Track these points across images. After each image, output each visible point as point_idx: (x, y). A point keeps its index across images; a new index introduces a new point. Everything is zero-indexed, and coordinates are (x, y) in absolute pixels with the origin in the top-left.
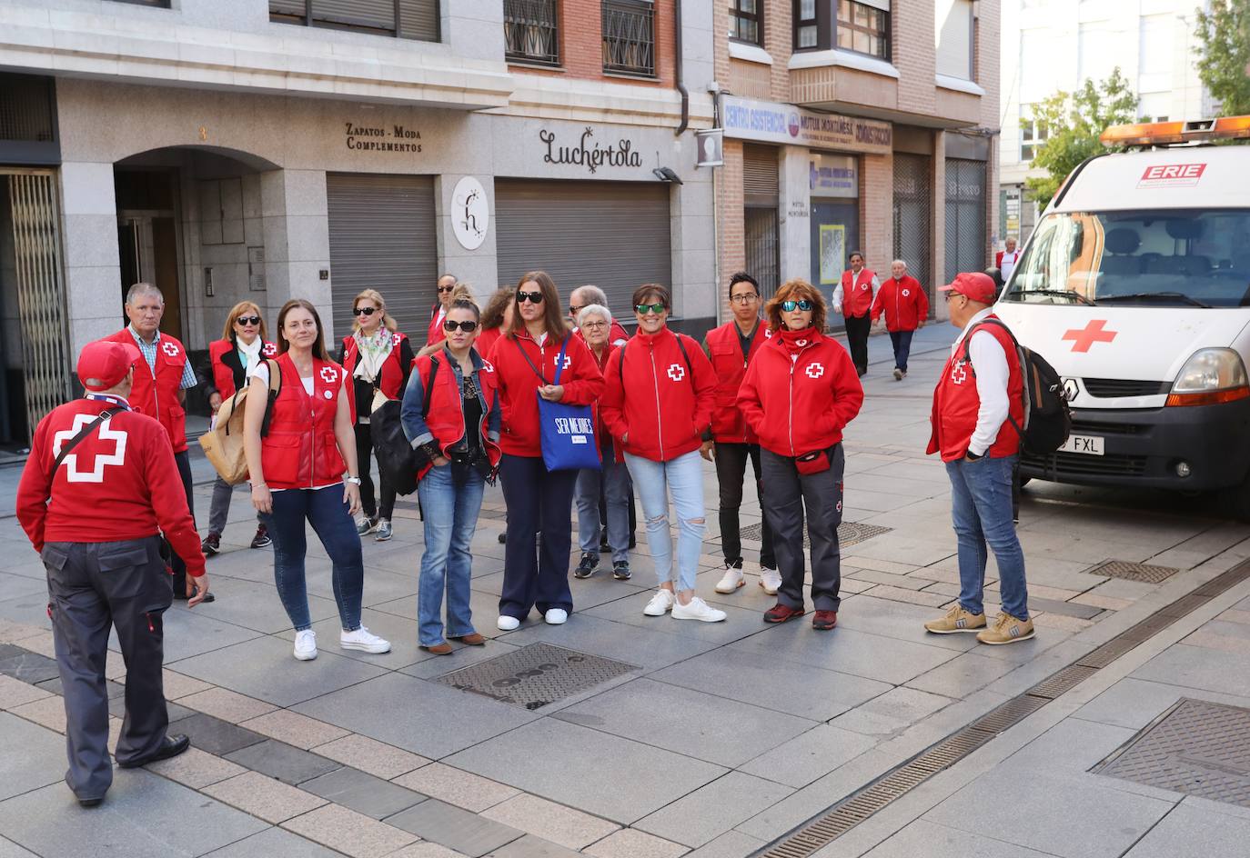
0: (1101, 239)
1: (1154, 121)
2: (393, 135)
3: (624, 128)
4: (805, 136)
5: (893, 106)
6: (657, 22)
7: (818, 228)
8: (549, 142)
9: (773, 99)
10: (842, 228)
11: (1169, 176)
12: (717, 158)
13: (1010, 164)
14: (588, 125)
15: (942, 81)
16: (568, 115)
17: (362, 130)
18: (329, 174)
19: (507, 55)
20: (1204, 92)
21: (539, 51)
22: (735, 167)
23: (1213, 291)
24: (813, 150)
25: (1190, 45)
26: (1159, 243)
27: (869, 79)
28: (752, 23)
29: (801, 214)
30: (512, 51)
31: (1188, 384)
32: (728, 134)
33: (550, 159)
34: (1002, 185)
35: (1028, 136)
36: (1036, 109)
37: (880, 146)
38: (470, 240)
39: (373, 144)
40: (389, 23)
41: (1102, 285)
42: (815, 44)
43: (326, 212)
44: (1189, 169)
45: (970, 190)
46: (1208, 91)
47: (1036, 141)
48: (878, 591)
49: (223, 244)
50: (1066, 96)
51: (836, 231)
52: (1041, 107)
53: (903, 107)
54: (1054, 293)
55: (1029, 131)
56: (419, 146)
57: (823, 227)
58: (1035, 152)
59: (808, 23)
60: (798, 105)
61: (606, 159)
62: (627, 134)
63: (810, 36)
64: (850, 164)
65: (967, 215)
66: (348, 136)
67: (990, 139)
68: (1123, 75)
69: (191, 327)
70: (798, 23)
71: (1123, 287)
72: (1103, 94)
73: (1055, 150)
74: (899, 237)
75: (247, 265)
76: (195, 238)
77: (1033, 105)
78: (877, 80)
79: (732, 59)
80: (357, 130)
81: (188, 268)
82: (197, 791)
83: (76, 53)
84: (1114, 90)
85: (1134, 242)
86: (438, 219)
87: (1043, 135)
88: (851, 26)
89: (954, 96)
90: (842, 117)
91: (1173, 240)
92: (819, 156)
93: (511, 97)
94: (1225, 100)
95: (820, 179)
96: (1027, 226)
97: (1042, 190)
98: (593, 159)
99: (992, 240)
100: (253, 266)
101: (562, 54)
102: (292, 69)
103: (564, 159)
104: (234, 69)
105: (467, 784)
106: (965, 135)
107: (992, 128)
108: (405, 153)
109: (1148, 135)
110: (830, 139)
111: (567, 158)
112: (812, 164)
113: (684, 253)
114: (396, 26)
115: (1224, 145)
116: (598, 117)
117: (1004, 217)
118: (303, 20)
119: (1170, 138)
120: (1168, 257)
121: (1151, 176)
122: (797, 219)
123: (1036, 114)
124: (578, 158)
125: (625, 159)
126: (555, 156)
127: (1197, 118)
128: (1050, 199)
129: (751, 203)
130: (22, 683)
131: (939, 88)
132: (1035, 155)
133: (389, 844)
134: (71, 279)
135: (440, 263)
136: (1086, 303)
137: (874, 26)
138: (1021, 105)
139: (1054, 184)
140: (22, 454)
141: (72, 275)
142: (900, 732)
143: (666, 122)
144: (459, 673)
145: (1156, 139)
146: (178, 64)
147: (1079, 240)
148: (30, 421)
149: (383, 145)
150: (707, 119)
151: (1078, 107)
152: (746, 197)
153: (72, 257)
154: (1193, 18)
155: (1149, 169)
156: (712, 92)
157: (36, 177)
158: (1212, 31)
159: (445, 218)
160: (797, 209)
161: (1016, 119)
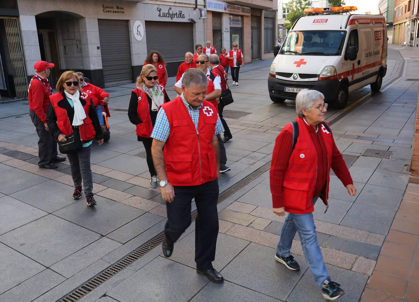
0: (303, 39)
1: (315, 8)
2: (116, 8)
3: (180, 7)
4: (228, 11)
5: (251, 3)
7: (232, 35)
8: (160, 11)
10: (238, 35)
11: (319, 22)
12: (205, 16)
13: (280, 19)
14: (170, 7)
16: (165, 3)
17: (107, 7)
18: (99, 20)
20: (326, 2)
22: (210, 19)
23: (329, 52)
24: (230, 14)
26: (317, 39)
29: (227, 32)
31: (323, 75)
32: (208, 10)
33: (160, 16)
34: (278, 25)
35: (284, 12)
36: (286, 5)
37: (247, 14)
38: (139, 38)
39: (110, 11)
41: (303, 50)
43: (98, 30)
44: (324, 20)
45: (270, 26)
47: (286, 13)
48: (249, 129)
49: (69, 39)
50: (294, 1)
51: (236, 36)
52: (288, 4)
53: (253, 3)
54: (292, 52)
55: (285, 11)
56: (124, 12)
57: (233, 35)
58: (286, 16)
60: (226, 2)
61: (175, 16)
62: (181, 9)
64: (240, 18)
65: (270, 32)
66: (103, 9)
67: (275, 12)
69: (61, 63)
71: (309, 50)
72: (303, 1)
73: (291, 16)
74: (252, 38)
75: (76, 45)
76: (61, 38)
77: (286, 4)
80: (106, 7)
81: (59, 46)
82: (72, 186)
85: (311, 39)
86: (130, 33)
87: (288, 12)
89: (266, 1)
90: (238, 6)
91: (320, 39)
92: (231, 16)
95: (232, 22)
96: (284, 36)
97: (288, 26)
98: (172, 16)
100: (78, 45)
105: (145, 181)
106: (269, 11)
107: (276, 9)
108: (120, 14)
109: (314, 11)
110: (234, 11)
111: (165, 15)
112: (230, 18)
113: (197, 42)
115: (332, 14)
116: (173, 4)
117: (279, 33)
119: (320, 12)
120: (319, 43)
121: (315, 22)
122: (226, 33)
124: (168, 15)
125: (180, 16)
126: (162, 15)
127: (325, 8)
128: (290, 29)
129: (214, 28)
130: (20, 160)
132: (286, 17)
133: (125, 197)
134: (25, 49)
135: (131, 45)
136: (300, 54)
138: (283, 4)
139: (291, 25)
140: (15, 99)
141: (25, 48)
142: (254, 163)
143: (191, 6)
144: (141, 154)
145: (316, 12)
147: (297, 39)
148: (16, 89)
149: (113, 11)
150: (202, 5)
151: (297, 5)
152: (213, 27)
153: (25, 42)
155: (315, 20)
157: (12, 19)
159: (132, 32)
160: (226, 30)
161: (282, 7)
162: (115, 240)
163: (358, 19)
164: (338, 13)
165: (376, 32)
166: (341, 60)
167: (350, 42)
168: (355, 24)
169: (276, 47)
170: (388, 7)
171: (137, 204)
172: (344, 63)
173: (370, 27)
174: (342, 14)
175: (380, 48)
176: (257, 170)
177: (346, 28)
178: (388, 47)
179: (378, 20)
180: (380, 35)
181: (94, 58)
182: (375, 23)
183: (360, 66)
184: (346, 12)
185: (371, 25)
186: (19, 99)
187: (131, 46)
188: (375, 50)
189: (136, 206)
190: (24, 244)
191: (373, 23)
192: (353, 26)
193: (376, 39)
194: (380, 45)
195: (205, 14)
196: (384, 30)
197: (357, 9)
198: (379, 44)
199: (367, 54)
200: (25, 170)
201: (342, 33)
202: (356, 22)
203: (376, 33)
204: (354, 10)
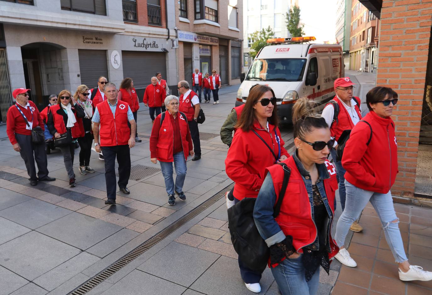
0: (267, 66)
1: (278, 38)
2: (95, 39)
3: (154, 38)
4: (198, 41)
5: (219, 34)
6: (161, 12)
7: (202, 63)
8: (135, 42)
9: (190, 31)
10: (207, 63)
11: (282, 51)
12: (177, 46)
13: (246, 48)
14: (145, 37)
15: (230, 28)
16: (140, 35)
17: (87, 38)
18: (79, 50)
19: (124, 19)
21: (132, 18)
22: (181, 48)
23: (291, 78)
24: (200, 44)
25: (285, 21)
26: (280, 67)
27: (213, 27)
28: (184, 12)
29: (198, 60)
30: (125, 18)
31: (286, 99)
32: (179, 40)
33: (136, 46)
34: (244, 53)
35: (250, 42)
36: (251, 35)
37: (216, 43)
38: (116, 66)
39: (90, 42)
40: (93, 10)
41: (267, 76)
42: (200, 18)
43: (78, 60)
44: (286, 49)
45: (237, 54)
46: (289, 32)
47: (251, 43)
48: (218, 149)
49: (52, 68)
50: (258, 32)
51: (206, 64)
52: (253, 35)
53: (221, 34)
54: (257, 78)
55: (250, 40)
56: (102, 43)
58: (251, 45)
59: (198, 13)
60: (196, 33)
61: (149, 46)
62: (155, 40)
63: (198, 16)
64: (209, 47)
65: (236, 60)
66: (83, 40)
67: (241, 42)
68: (271, 27)
69: (44, 89)
70: (196, 13)
71: (272, 77)
72: (266, 32)
73: (256, 45)
75: (58, 73)
76: (44, 66)
77: (251, 34)
78: (215, 27)
79: (180, 21)
80: (85, 38)
81: (42, 74)
82: (54, 204)
83: (8, 17)
84: (269, 31)
85: (274, 66)
86: (108, 61)
87: (253, 41)
88: (208, 14)
89: (233, 32)
90: (207, 36)
91: (282, 66)
92: (201, 46)
93: (125, 30)
94: (292, 34)
95: (202, 51)
96: (250, 63)
97: (253, 54)
98: (147, 46)
99: (242, 66)
100: (60, 73)
101: (138, 20)
102: (68, 22)
103: (139, 46)
104: (52, 22)
106: (236, 41)
107: (242, 39)
108: (99, 44)
109: (277, 41)
110: (204, 41)
111: (140, 46)
112: (200, 47)
113: (169, 69)
114: (95, 11)
115: (293, 44)
116: (147, 35)
117: (245, 61)
118: (70, 9)
119: (282, 42)
120: (281, 70)
121: (278, 51)
122: (197, 61)
123: (251, 36)
124: (142, 46)
125: (154, 46)
127: (287, 38)
128: (255, 57)
129: (185, 57)
130: (6, 180)
131: (229, 29)
132: (251, 46)
133: (104, 214)
134: (11, 78)
135: (109, 72)
136: (264, 80)
137: (214, 14)
138: (248, 34)
139: (256, 53)
140: (1, 123)
141: (11, 76)
142: (224, 181)
143: (164, 37)
145: (279, 42)
146: (37, 20)
147: (262, 66)
148: (2, 114)
149: (93, 42)
150: (174, 36)
151: (261, 35)
152: (184, 56)
153: (11, 71)
154: (285, 15)
155: (277, 49)
156: (175, 30)
158: (290, 18)
159: (109, 61)
160: (196, 59)
161: (247, 37)
162: (94, 255)
163: (317, 48)
164: (299, 43)
165: (333, 59)
166: (302, 85)
167: (310, 69)
168: (315, 52)
169: (242, 74)
170: (344, 37)
171: (115, 220)
172: (305, 88)
173: (328, 55)
174: (302, 44)
175: (338, 74)
176: (226, 188)
177: (306, 56)
178: (345, 73)
179: (335, 49)
180: (337, 62)
181: (74, 84)
182: (333, 51)
183: (319, 91)
184: (306, 42)
185: (329, 53)
186: (5, 123)
187: (109, 74)
188: (333, 76)
189: (114, 223)
190: (9, 259)
191: (330, 51)
192: (313, 54)
193: (334, 65)
194: (337, 72)
195: (177, 44)
196: (341, 58)
197: (316, 39)
198: (337, 70)
199: (326, 80)
200: (10, 189)
201: (303, 61)
202: (315, 51)
203: (334, 61)
204: (313, 40)
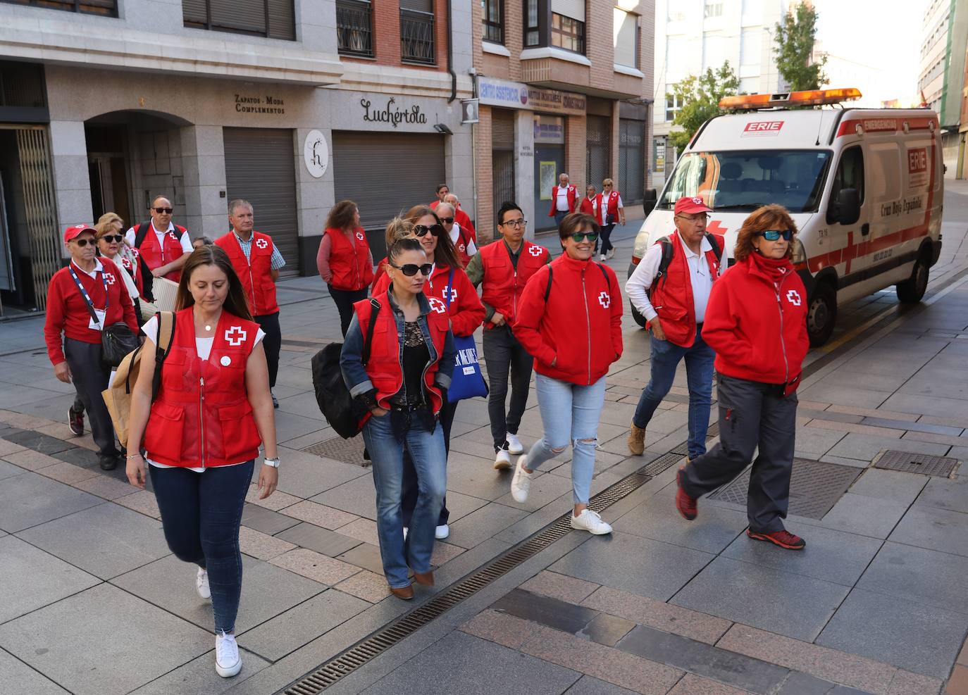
0: (718, 170)
1: (749, 95)
2: (266, 102)
3: (415, 98)
4: (531, 104)
5: (587, 84)
6: (436, 28)
7: (539, 163)
8: (367, 107)
9: (511, 79)
10: (553, 163)
11: (761, 129)
12: (475, 118)
13: (660, 123)
14: (392, 96)
15: (618, 68)
16: (379, 89)
17: (245, 99)
18: (224, 128)
19: (339, 49)
20: (779, 78)
21: (359, 47)
22: (486, 124)
23: (787, 202)
24: (536, 113)
25: (772, 47)
26: (753, 172)
27: (571, 66)
28: (496, 29)
29: (528, 154)
30: (342, 47)
33: (368, 118)
34: (655, 136)
35: (670, 105)
36: (676, 87)
37: (578, 110)
38: (317, 171)
39: (253, 109)
40: (262, 27)
41: (718, 198)
42: (537, 43)
43: (223, 154)
44: (773, 125)
45: (634, 139)
46: (782, 77)
47: (675, 108)
49: (157, 174)
50: (695, 79)
51: (550, 166)
52: (680, 86)
53: (594, 85)
55: (671, 102)
56: (283, 110)
57: (542, 163)
58: (675, 115)
59: (533, 29)
60: (526, 84)
61: (404, 118)
62: (417, 102)
63: (534, 37)
64: (559, 121)
65: (633, 155)
66: (236, 104)
67: (647, 106)
68: (731, 65)
70: (526, 30)
71: (731, 200)
72: (718, 78)
73: (688, 114)
74: (590, 169)
75: (173, 189)
76: (138, 171)
77: (674, 85)
78: (576, 67)
79: (485, 53)
80: (242, 99)
81: (134, 192)
83: (57, 48)
84: (724, 75)
85: (739, 171)
86: (296, 158)
87: (680, 104)
88: (560, 31)
89: (625, 78)
90: (554, 92)
91: (762, 171)
92: (538, 117)
93: (343, 78)
94: (792, 82)
95: (540, 131)
96: (670, 163)
97: (679, 139)
98: (396, 118)
99: (649, 171)
100: (176, 189)
101: (375, 48)
102: (199, 58)
103: (376, 119)
104: (161, 59)
105: (325, 513)
106: (632, 104)
107: (649, 99)
108: (274, 114)
109: (749, 102)
110: (547, 106)
111: (378, 117)
112: (535, 122)
113: (454, 179)
114: (266, 30)
115: (793, 109)
116: (398, 91)
117: (655, 157)
118: (206, 26)
119: (762, 105)
120: (759, 181)
121: (750, 129)
122: (526, 157)
123: (676, 90)
124: (385, 117)
125: (416, 118)
126: (371, 117)
127: (776, 93)
128: (684, 146)
129: (497, 147)
130: (42, 454)
131: (616, 73)
132: (675, 117)
133: (278, 550)
134: (59, 198)
135: (297, 186)
137: (575, 32)
138: (666, 85)
139: (687, 136)
140: (32, 311)
141: (60, 195)
143: (442, 94)
144: (318, 446)
145: (753, 105)
146: (124, 55)
147: (704, 171)
148: (36, 290)
149: (259, 109)
150: (469, 92)
151: (702, 86)
152: (494, 143)
153: (59, 183)
154: (774, 29)
155: (749, 125)
156: (471, 75)
157: (34, 131)
158: (786, 37)
159: (300, 157)
160: (526, 151)
161: (664, 94)
162: (253, 653)
163: (864, 120)
164: (809, 106)
165: (911, 151)
166: (817, 223)
167: (843, 179)
168: (856, 132)
169: (648, 192)
170: (945, 87)
171: (306, 566)
172: (826, 231)
173: (896, 141)
174: (820, 109)
175: (923, 193)
176: (598, 495)
177: (831, 142)
178: (946, 188)
179: (918, 122)
180: (923, 159)
181: (212, 217)
182: (911, 129)
183: (867, 238)
184: (831, 104)
185: (898, 133)
186: (42, 312)
187: (297, 190)
188: (910, 198)
189: (304, 573)
190: (46, 650)
191: (903, 129)
192: (851, 137)
193: (912, 168)
194: (922, 185)
195: (474, 113)
196: (933, 147)
197: (861, 96)
198: (920, 181)
199: (888, 209)
200: (50, 476)
201: (821, 156)
202: (858, 128)
203: (912, 155)
204: (854, 98)
